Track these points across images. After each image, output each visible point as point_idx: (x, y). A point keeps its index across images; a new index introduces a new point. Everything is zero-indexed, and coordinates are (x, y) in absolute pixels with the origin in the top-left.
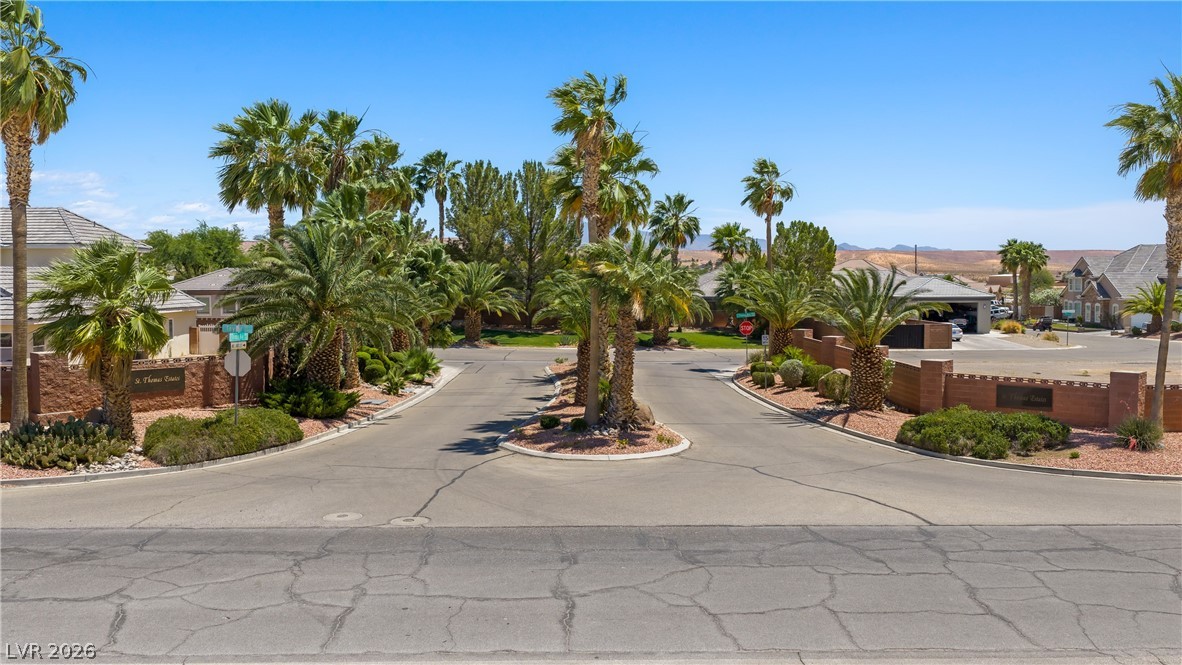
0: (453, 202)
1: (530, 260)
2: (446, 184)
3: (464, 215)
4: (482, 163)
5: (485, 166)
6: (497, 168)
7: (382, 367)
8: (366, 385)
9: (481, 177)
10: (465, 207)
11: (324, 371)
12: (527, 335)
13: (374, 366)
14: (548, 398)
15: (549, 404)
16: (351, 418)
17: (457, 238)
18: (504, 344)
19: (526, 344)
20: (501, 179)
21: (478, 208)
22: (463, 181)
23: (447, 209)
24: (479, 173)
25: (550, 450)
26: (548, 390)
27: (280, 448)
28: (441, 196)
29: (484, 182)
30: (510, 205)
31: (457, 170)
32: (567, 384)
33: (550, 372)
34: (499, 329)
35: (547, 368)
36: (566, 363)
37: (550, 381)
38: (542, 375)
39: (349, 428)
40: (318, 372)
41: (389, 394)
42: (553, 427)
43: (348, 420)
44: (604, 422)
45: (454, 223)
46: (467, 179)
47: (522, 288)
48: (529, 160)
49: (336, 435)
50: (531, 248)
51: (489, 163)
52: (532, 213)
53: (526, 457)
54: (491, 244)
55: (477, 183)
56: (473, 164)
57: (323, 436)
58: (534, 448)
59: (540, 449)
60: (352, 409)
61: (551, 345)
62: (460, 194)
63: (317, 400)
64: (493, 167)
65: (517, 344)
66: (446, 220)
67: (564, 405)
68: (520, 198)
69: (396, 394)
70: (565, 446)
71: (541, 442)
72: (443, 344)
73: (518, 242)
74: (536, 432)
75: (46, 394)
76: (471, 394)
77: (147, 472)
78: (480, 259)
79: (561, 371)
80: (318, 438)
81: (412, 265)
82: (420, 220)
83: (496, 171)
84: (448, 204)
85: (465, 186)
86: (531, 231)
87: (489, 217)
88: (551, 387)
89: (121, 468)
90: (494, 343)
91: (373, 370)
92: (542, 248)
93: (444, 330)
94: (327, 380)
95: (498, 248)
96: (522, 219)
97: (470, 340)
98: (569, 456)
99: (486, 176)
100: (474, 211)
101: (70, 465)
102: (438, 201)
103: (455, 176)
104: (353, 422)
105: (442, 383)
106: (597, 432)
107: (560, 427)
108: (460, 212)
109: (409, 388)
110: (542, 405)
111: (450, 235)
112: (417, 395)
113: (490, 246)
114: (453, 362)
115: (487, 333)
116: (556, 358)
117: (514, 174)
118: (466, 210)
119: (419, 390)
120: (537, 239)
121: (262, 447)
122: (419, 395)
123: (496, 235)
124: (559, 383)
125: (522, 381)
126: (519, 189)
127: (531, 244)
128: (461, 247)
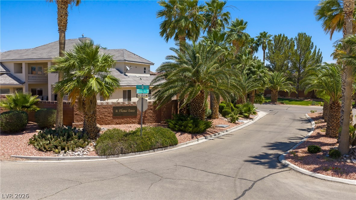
0: (269, 50)
1: (299, 71)
2: (267, 44)
3: (273, 55)
4: (281, 35)
5: (282, 36)
6: (287, 37)
7: (230, 111)
8: (222, 118)
9: (280, 40)
10: (274, 52)
11: (197, 111)
12: (297, 101)
13: (227, 110)
14: (309, 130)
15: (310, 134)
16: (208, 134)
17: (270, 64)
18: (287, 104)
19: (296, 104)
20: (288, 41)
21: (278, 52)
22: (273, 42)
23: (266, 53)
24: (280, 39)
25: (315, 171)
26: (308, 126)
27: (164, 148)
28: (264, 48)
29: (282, 42)
30: (292, 50)
31: (271, 38)
32: (319, 123)
33: (308, 116)
34: (285, 98)
35: (307, 114)
36: (316, 113)
37: (309, 121)
38: (304, 117)
39: (206, 139)
40: (194, 111)
41: (231, 123)
42: (316, 153)
43: (205, 135)
44: (353, 153)
45: (269, 58)
46: (275, 41)
47: (295, 83)
48: (300, 32)
49: (197, 142)
50: (300, 67)
51: (284, 35)
52: (301, 53)
53: (298, 174)
54: (283, 65)
55: (278, 43)
56: (277, 36)
57: (189, 143)
58: (304, 168)
59: (308, 169)
60: (208, 130)
61: (307, 105)
62: (272, 47)
63: (190, 125)
64: (285, 36)
65: (292, 104)
66: (266, 57)
67: (319, 136)
68: (296, 48)
69: (235, 123)
70: (326, 169)
71: (308, 164)
72: (260, 102)
73: (294, 65)
74: (304, 155)
75: (76, 114)
76: (269, 125)
77: (89, 158)
78: (278, 71)
79: (314, 116)
80: (187, 144)
81: (249, 69)
82: (255, 56)
83: (287, 38)
84: (267, 51)
85: (274, 44)
86: (300, 60)
87: (283, 55)
88: (309, 124)
89: (78, 155)
90: (283, 103)
91: (226, 111)
92: (304, 67)
93: (261, 96)
94: (198, 115)
95: (286, 67)
96: (297, 55)
97: (273, 102)
98: (330, 178)
99: (282, 40)
100: (277, 53)
101: (57, 150)
102: (263, 50)
103: (270, 40)
104: (208, 136)
105: (258, 118)
106: (349, 161)
107: (321, 153)
108: (271, 54)
109: (241, 120)
110: (306, 134)
111: (267, 63)
112: (244, 123)
113: (282, 67)
114: (263, 110)
115: (279, 99)
116: (311, 110)
117: (293, 39)
118: (273, 53)
119: (246, 121)
120: (302, 63)
121: (152, 148)
122: (245, 124)
123: (285, 62)
124: (313, 122)
125: (294, 120)
126: (295, 44)
127: (300, 65)
128: (271, 67)
